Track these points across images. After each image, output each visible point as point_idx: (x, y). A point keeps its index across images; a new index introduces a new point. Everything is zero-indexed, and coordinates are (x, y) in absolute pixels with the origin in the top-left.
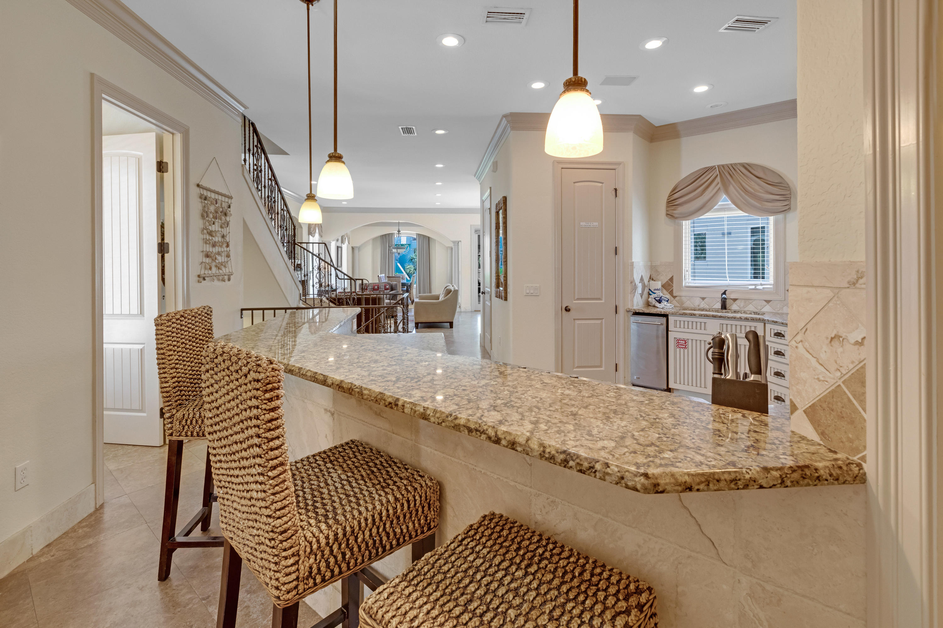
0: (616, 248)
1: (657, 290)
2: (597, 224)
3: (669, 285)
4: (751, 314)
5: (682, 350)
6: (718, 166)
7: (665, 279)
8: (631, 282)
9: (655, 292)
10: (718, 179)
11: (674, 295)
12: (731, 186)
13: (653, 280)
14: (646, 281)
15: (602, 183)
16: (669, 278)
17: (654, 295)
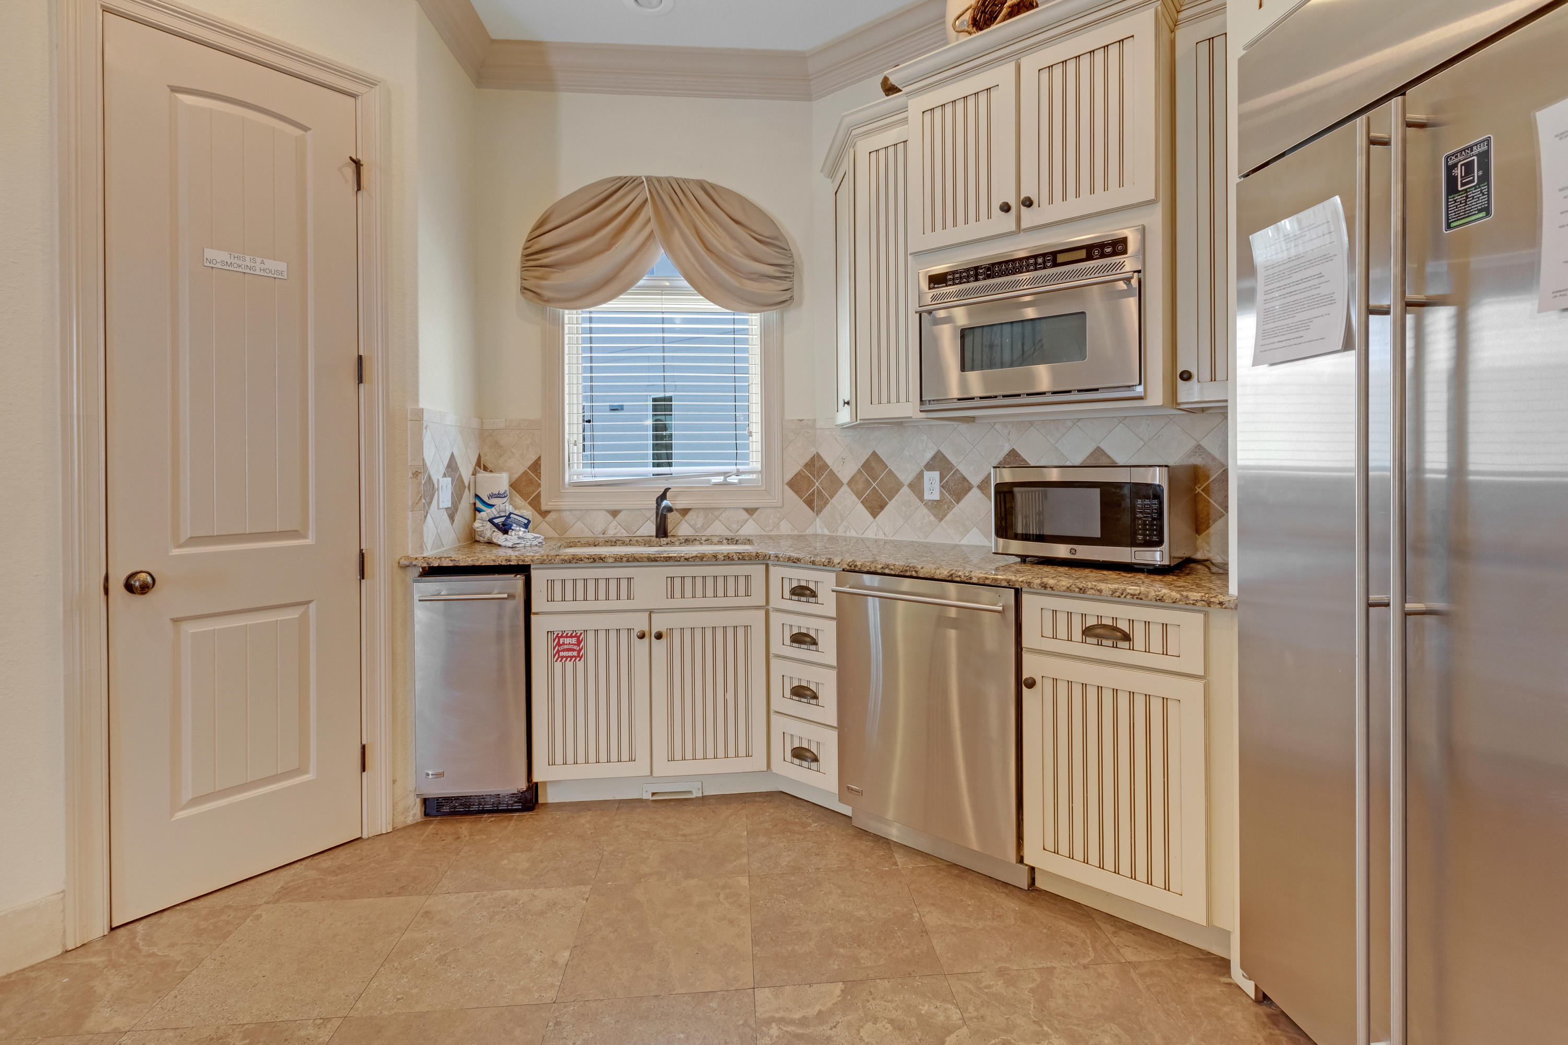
0: (360, 358)
1: (499, 496)
2: (282, 266)
3: (531, 482)
4: (720, 543)
5: (569, 664)
6: (647, 178)
7: (520, 466)
8: (416, 474)
9: (491, 502)
10: (648, 210)
11: (544, 507)
12: (676, 233)
13: (485, 469)
14: (466, 471)
15: (305, 129)
16: (530, 463)
17: (488, 510)
